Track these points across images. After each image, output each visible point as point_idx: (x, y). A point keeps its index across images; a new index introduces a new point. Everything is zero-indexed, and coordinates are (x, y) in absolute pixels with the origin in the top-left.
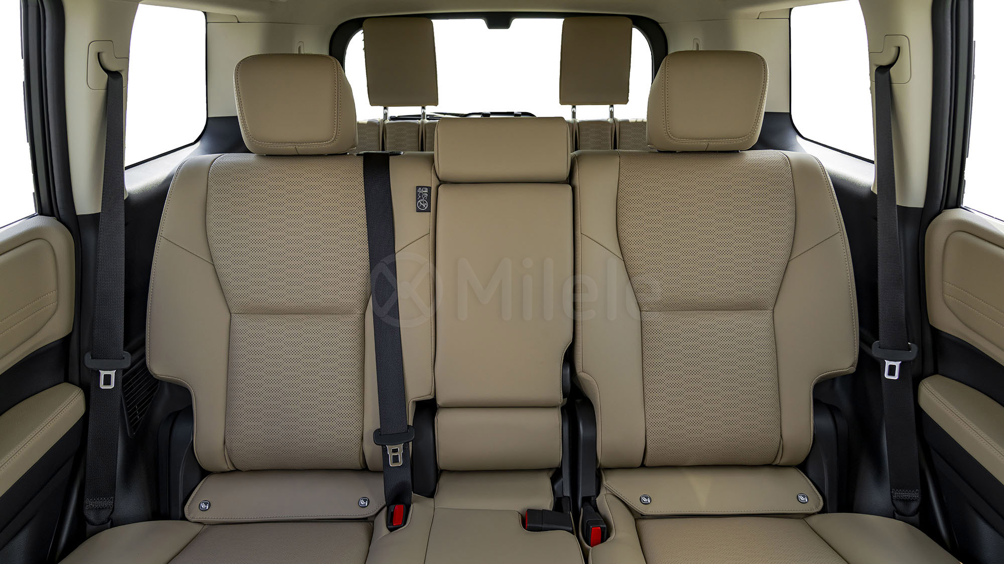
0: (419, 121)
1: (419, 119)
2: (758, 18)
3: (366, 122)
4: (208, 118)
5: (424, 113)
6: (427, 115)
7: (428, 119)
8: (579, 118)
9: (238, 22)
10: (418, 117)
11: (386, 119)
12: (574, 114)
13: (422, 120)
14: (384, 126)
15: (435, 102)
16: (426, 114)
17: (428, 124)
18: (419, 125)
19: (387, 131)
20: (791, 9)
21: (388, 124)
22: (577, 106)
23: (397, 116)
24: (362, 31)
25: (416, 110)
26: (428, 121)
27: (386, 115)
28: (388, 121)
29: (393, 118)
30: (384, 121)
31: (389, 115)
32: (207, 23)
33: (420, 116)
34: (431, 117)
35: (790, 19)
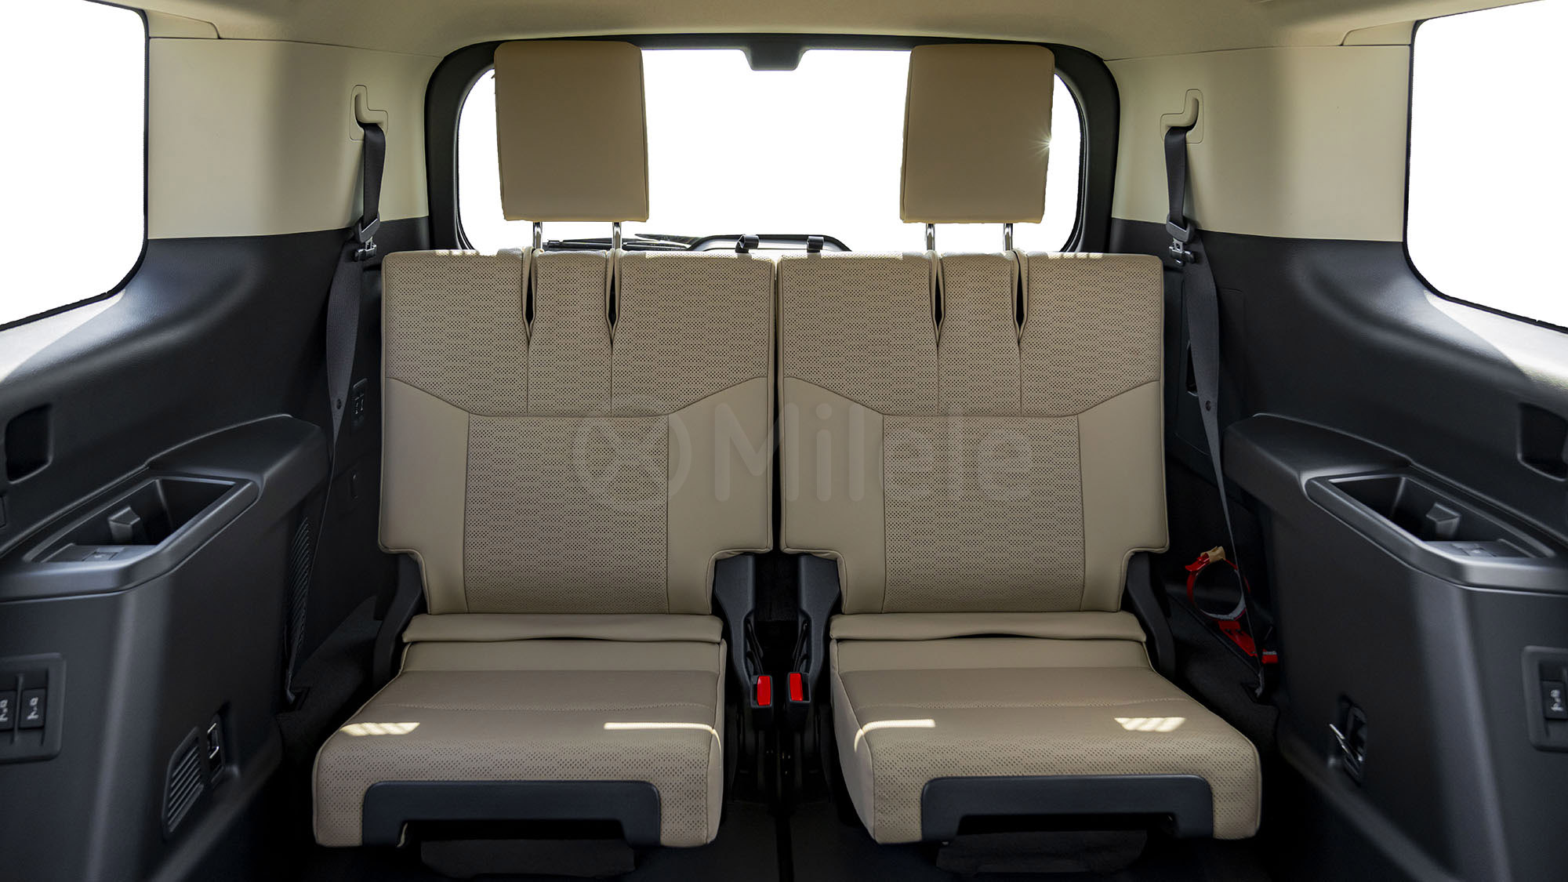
0: (608, 253)
1: (608, 248)
2: (1342, 45)
3: (494, 253)
4: (146, 242)
5: (617, 236)
6: (624, 240)
7: (625, 248)
8: (942, 249)
9: (219, 38)
10: (603, 244)
11: (538, 247)
12: (930, 242)
13: (613, 249)
14: (534, 261)
15: (642, 214)
16: (623, 236)
17: (626, 257)
18: (607, 260)
19: (540, 271)
20: (1417, 24)
21: (540, 256)
22: (937, 226)
23: (561, 241)
24: (492, 72)
25: (601, 230)
26: (625, 252)
27: (537, 238)
28: (539, 252)
29: (553, 246)
30: (534, 250)
31: (544, 240)
32: (148, 38)
33: (609, 240)
34: (630, 245)
35: (1412, 46)
